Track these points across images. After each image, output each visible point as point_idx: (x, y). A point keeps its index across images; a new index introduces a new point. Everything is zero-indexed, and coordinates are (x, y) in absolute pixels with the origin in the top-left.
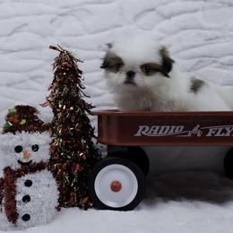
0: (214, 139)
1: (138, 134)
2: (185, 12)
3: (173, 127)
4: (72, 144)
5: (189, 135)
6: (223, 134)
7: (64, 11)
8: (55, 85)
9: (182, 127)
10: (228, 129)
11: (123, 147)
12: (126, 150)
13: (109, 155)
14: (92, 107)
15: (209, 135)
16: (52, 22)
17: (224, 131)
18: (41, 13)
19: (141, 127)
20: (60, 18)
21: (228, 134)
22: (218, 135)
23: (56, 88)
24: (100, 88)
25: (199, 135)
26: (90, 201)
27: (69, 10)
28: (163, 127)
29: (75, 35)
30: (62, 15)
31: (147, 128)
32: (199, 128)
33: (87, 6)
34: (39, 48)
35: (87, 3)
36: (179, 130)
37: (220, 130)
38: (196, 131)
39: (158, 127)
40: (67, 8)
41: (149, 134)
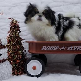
0: (69, 51)
2: (57, 6)
3: (55, 47)
5: (61, 50)
6: (73, 50)
8: (10, 32)
9: (58, 47)
12: (38, 55)
16: (9, 9)
17: (73, 48)
18: (6, 6)
20: (13, 8)
21: (75, 50)
22: (71, 50)
23: (11, 33)
24: (26, 33)
25: (64, 50)
27: (16, 5)
28: (51, 47)
29: (18, 14)
30: (13, 7)
31: (46, 47)
32: (64, 48)
33: (22, 4)
34: (5, 19)
35: (22, 3)
36: (57, 48)
37: (72, 48)
38: (63, 48)
39: (49, 47)
40: (15, 4)
41: (47, 49)
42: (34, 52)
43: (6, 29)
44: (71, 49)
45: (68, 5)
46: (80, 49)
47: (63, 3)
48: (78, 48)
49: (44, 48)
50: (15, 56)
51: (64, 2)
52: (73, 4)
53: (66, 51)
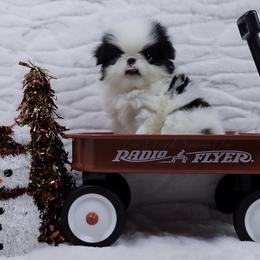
0: (200, 166)
1: (117, 160)
3: (155, 152)
4: (42, 171)
5: (173, 161)
7: (38, 23)
8: (25, 104)
9: (166, 152)
10: (216, 155)
11: (100, 174)
12: (103, 177)
13: (84, 183)
14: (65, 130)
15: (196, 161)
16: (23, 35)
17: (212, 157)
18: (12, 26)
19: (120, 152)
21: (216, 161)
22: (205, 161)
23: (26, 108)
25: (184, 161)
27: (42, 22)
28: (144, 152)
29: (49, 50)
30: (34, 28)
32: (184, 154)
33: (63, 18)
34: (9, 64)
35: (63, 15)
36: (162, 155)
37: (208, 155)
39: (138, 152)
40: (41, 20)
41: (129, 160)
42: (90, 168)
43: (11, 96)
44: (207, 158)
45: (205, 21)
46: (233, 159)
47: (191, 15)
48: (228, 155)
49: (122, 156)
51: (193, 12)
52: (221, 18)
53: (190, 166)
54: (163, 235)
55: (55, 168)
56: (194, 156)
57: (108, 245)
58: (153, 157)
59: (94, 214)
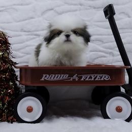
0: (85, 82)
1: (43, 79)
2: (70, 11)
3: (62, 75)
4: (4, 85)
5: (71, 80)
6: (90, 79)
9: (68, 75)
10: (92, 76)
11: (34, 86)
12: (35, 88)
13: (26, 91)
14: (16, 64)
15: (82, 79)
17: (91, 77)
19: (44, 75)
21: (93, 79)
22: (87, 79)
25: (77, 80)
26: (14, 118)
28: (57, 75)
29: (8, 23)
31: (48, 75)
33: (14, 7)
35: (14, 5)
36: (66, 76)
38: (75, 77)
40: (4, 7)
41: (49, 79)
42: (29, 83)
45: (87, 9)
46: (101, 78)
47: (80, 6)
48: (98, 76)
49: (45, 77)
50: (3, 91)
52: (95, 8)
53: (80, 82)
54: (66, 117)
55: (11, 83)
56: (82, 77)
57: (39, 122)
58: (61, 78)
59: (31, 107)
